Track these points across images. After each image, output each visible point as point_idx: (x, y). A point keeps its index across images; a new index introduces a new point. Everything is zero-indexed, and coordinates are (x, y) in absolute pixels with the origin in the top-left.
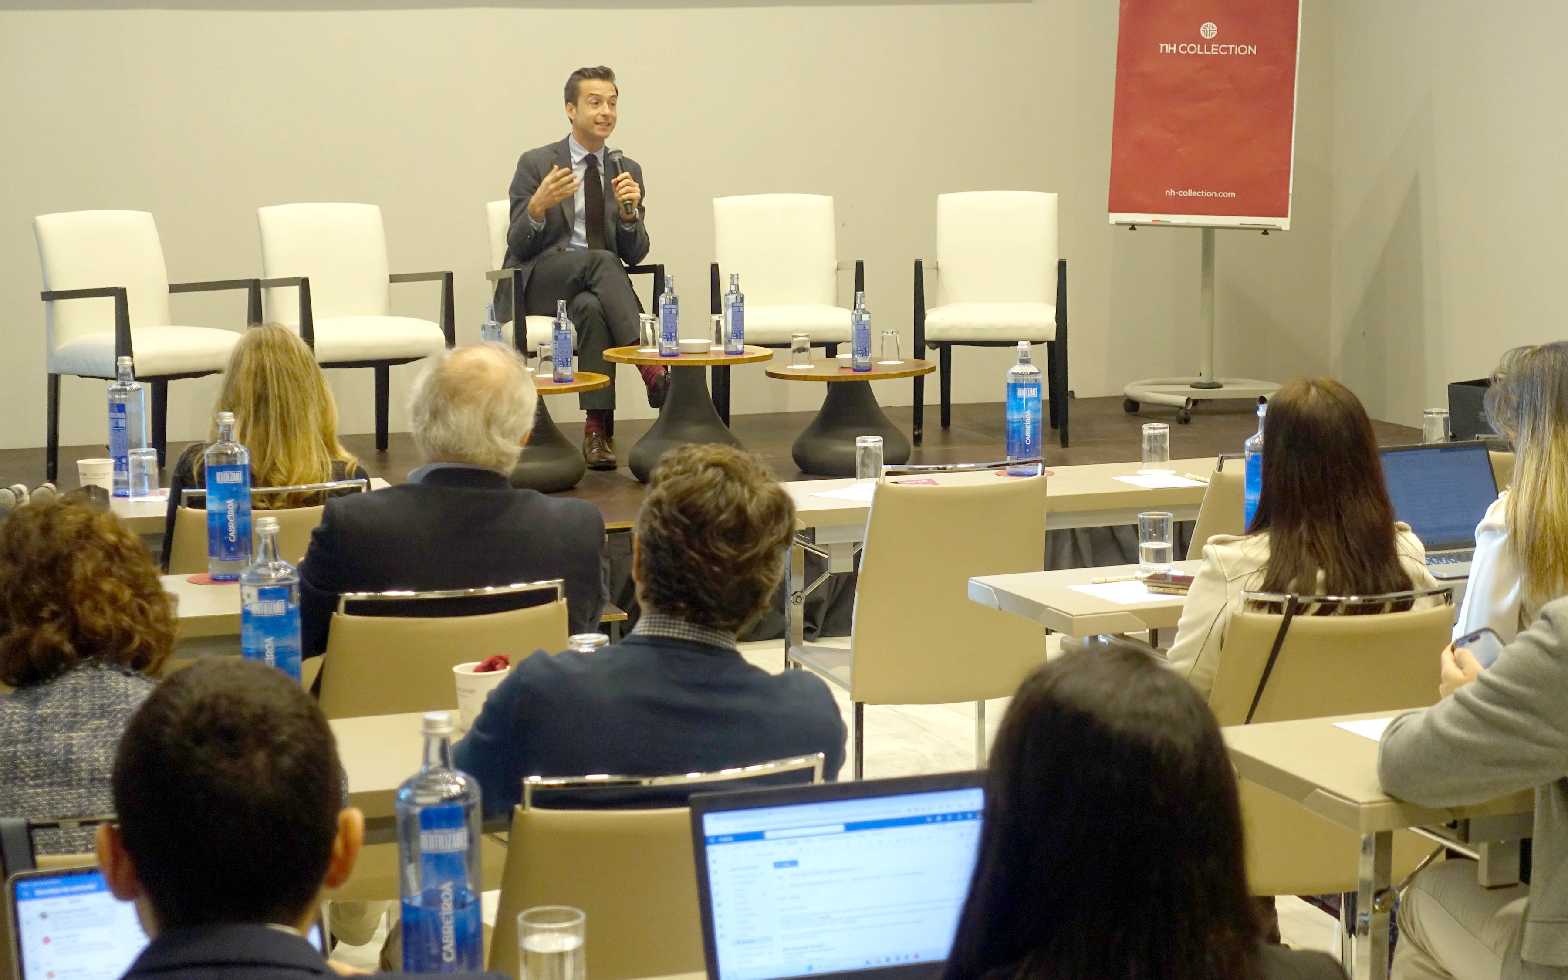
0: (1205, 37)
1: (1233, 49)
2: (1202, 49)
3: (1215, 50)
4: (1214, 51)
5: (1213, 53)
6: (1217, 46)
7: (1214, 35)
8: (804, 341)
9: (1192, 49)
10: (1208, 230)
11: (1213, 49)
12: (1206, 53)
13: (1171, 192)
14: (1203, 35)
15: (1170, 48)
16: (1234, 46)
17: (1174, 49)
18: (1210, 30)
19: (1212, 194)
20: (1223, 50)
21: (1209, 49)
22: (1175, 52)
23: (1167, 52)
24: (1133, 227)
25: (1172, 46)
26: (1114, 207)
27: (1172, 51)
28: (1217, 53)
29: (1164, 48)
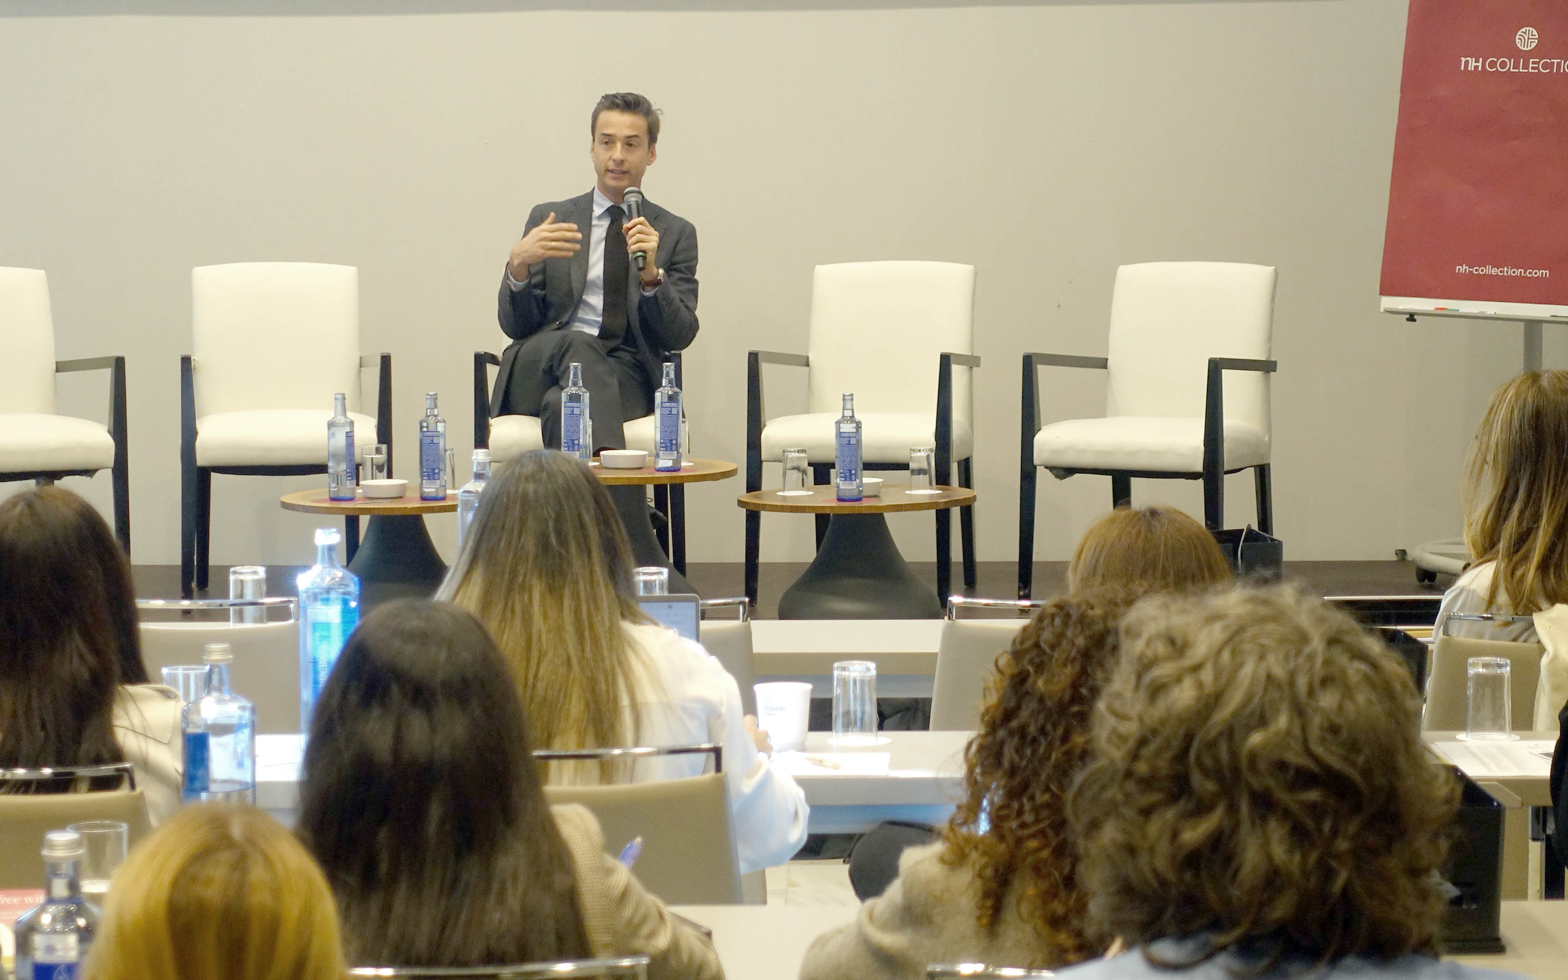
0: (1522, 48)
1: (1559, 64)
2: (1516, 66)
3: (1533, 66)
4: (1533, 68)
5: (1530, 71)
6: (1537, 60)
7: (1534, 45)
8: (799, 458)
9: (1503, 65)
10: (1532, 326)
11: (1531, 65)
12: (1521, 70)
13: (1463, 269)
14: (1519, 45)
15: (1474, 64)
16: (1560, 61)
17: (1480, 64)
18: (1529, 39)
19: (1518, 272)
20: (1545, 66)
21: (1526, 66)
22: (1480, 69)
23: (1469, 69)
24: (1412, 317)
25: (1477, 61)
26: (1387, 290)
27: (1476, 67)
28: (1537, 71)
29: (1467, 62)
